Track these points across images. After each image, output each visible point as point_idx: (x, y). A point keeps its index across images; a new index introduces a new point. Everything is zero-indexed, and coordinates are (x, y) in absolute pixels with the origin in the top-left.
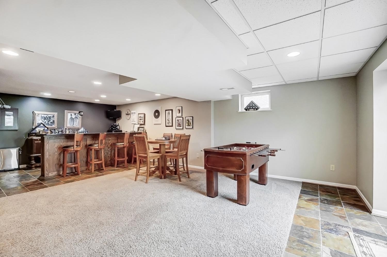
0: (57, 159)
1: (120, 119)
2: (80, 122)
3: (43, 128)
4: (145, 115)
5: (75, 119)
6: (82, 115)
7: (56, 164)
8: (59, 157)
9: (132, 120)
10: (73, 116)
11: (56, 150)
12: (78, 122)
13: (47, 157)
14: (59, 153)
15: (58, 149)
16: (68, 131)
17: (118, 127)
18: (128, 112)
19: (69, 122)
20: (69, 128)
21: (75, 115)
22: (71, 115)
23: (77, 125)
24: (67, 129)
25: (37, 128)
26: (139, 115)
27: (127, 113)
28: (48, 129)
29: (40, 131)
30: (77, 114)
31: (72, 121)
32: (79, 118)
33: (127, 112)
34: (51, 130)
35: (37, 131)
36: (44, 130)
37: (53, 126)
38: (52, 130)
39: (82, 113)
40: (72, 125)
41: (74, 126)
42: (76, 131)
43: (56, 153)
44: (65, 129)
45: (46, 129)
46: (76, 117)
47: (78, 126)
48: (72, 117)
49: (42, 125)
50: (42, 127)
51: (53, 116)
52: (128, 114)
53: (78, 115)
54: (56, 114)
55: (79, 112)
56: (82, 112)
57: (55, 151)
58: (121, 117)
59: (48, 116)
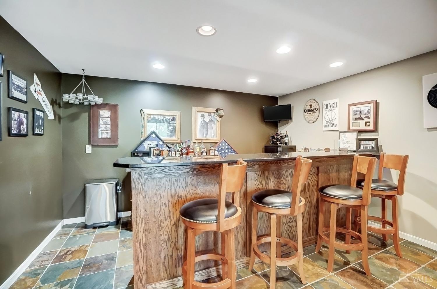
0: (169, 240)
1: (288, 123)
2: (219, 130)
3: (156, 142)
4: (377, 104)
5: (209, 124)
6: (221, 117)
7: (165, 257)
8: (174, 235)
9: (325, 123)
10: (207, 119)
11: (166, 211)
12: (214, 128)
13: (140, 237)
14: (173, 222)
15: (170, 208)
16: (198, 148)
17: (287, 140)
18: (311, 106)
19: (200, 130)
20: (200, 141)
21: (210, 117)
22: (203, 116)
23: (213, 135)
24: (197, 143)
25: (146, 142)
26: (351, 108)
27: (308, 108)
28: (164, 143)
29: (150, 148)
30: (212, 114)
31: (204, 128)
32: (215, 122)
33: (309, 106)
34: (169, 145)
35: (146, 147)
36: (157, 145)
37: (174, 138)
38: (171, 146)
39: (221, 112)
40: (205, 135)
41: (209, 137)
42: (212, 148)
43: (166, 223)
44: (194, 143)
45: (161, 143)
46: (211, 121)
47: (215, 138)
48: (204, 121)
49: (154, 136)
50: (154, 139)
51: (173, 118)
52: (313, 110)
53: (214, 116)
54: (177, 114)
55: (217, 111)
56: (222, 110)
57: (163, 215)
58: (291, 119)
59: (165, 119)
